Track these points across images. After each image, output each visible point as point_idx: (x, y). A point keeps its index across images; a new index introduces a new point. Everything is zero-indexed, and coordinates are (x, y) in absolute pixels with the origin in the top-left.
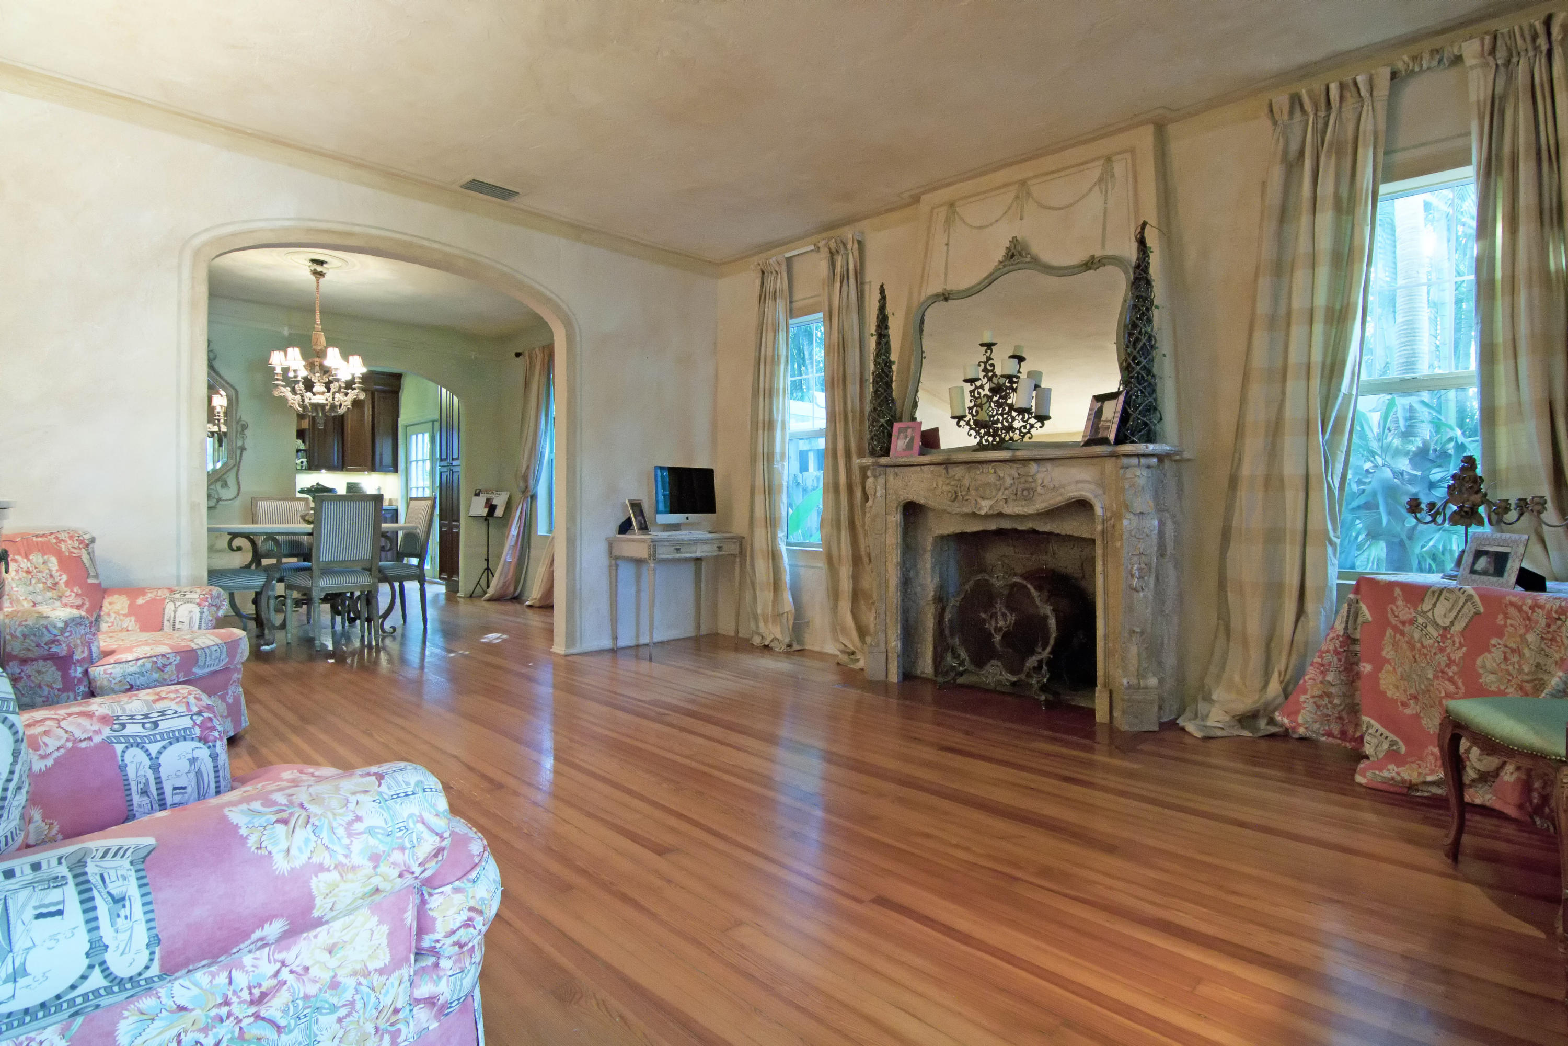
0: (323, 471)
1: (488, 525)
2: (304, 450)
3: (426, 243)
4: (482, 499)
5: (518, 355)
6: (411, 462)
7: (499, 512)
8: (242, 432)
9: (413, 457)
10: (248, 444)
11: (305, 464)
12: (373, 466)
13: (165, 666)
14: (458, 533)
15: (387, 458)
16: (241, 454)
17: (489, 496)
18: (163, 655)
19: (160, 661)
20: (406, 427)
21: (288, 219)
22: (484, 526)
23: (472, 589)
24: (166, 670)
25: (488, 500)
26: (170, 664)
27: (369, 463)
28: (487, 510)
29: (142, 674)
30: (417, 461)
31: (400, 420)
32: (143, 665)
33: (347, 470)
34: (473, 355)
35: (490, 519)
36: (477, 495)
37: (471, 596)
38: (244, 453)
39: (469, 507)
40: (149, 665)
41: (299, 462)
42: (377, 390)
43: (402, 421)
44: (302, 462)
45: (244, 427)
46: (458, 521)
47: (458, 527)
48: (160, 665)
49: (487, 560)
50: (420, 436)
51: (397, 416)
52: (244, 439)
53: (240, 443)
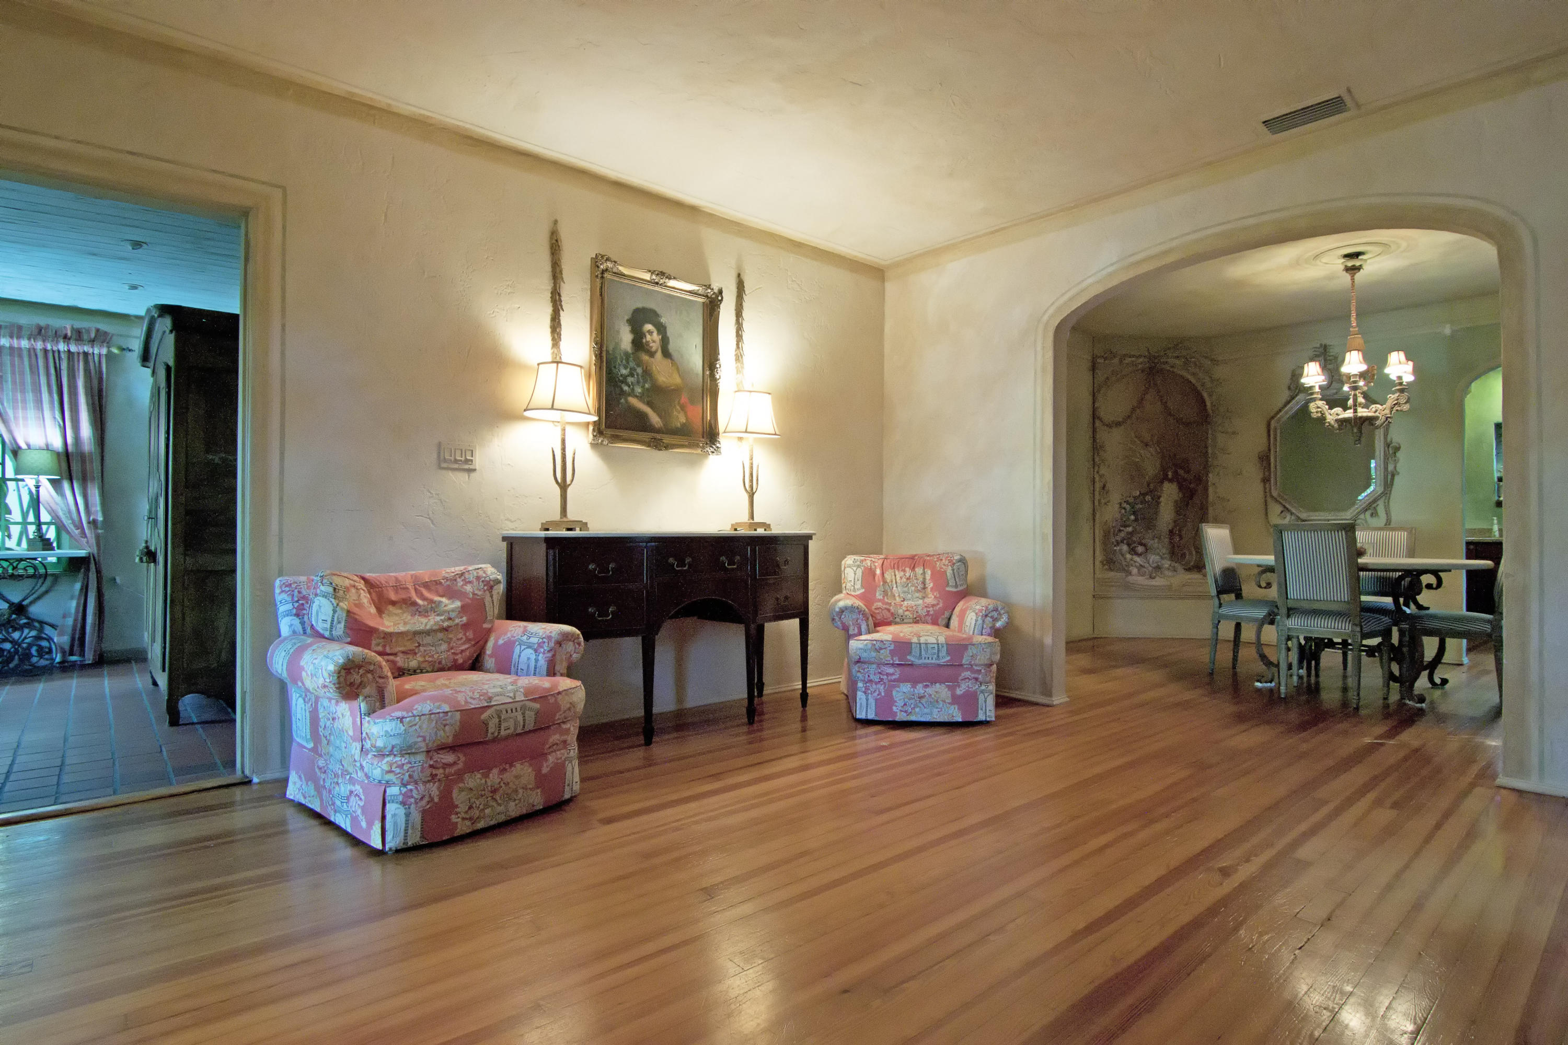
3: (1252, 221)
8: (1394, 455)
10: (1401, 467)
13: (881, 649)
16: (1392, 480)
18: (882, 641)
19: (878, 645)
21: (1112, 265)
24: (882, 651)
26: (885, 648)
29: (865, 651)
32: (866, 645)
38: (1397, 478)
40: (870, 646)
45: (1398, 449)
48: (877, 647)
52: (1396, 462)
53: (1391, 468)
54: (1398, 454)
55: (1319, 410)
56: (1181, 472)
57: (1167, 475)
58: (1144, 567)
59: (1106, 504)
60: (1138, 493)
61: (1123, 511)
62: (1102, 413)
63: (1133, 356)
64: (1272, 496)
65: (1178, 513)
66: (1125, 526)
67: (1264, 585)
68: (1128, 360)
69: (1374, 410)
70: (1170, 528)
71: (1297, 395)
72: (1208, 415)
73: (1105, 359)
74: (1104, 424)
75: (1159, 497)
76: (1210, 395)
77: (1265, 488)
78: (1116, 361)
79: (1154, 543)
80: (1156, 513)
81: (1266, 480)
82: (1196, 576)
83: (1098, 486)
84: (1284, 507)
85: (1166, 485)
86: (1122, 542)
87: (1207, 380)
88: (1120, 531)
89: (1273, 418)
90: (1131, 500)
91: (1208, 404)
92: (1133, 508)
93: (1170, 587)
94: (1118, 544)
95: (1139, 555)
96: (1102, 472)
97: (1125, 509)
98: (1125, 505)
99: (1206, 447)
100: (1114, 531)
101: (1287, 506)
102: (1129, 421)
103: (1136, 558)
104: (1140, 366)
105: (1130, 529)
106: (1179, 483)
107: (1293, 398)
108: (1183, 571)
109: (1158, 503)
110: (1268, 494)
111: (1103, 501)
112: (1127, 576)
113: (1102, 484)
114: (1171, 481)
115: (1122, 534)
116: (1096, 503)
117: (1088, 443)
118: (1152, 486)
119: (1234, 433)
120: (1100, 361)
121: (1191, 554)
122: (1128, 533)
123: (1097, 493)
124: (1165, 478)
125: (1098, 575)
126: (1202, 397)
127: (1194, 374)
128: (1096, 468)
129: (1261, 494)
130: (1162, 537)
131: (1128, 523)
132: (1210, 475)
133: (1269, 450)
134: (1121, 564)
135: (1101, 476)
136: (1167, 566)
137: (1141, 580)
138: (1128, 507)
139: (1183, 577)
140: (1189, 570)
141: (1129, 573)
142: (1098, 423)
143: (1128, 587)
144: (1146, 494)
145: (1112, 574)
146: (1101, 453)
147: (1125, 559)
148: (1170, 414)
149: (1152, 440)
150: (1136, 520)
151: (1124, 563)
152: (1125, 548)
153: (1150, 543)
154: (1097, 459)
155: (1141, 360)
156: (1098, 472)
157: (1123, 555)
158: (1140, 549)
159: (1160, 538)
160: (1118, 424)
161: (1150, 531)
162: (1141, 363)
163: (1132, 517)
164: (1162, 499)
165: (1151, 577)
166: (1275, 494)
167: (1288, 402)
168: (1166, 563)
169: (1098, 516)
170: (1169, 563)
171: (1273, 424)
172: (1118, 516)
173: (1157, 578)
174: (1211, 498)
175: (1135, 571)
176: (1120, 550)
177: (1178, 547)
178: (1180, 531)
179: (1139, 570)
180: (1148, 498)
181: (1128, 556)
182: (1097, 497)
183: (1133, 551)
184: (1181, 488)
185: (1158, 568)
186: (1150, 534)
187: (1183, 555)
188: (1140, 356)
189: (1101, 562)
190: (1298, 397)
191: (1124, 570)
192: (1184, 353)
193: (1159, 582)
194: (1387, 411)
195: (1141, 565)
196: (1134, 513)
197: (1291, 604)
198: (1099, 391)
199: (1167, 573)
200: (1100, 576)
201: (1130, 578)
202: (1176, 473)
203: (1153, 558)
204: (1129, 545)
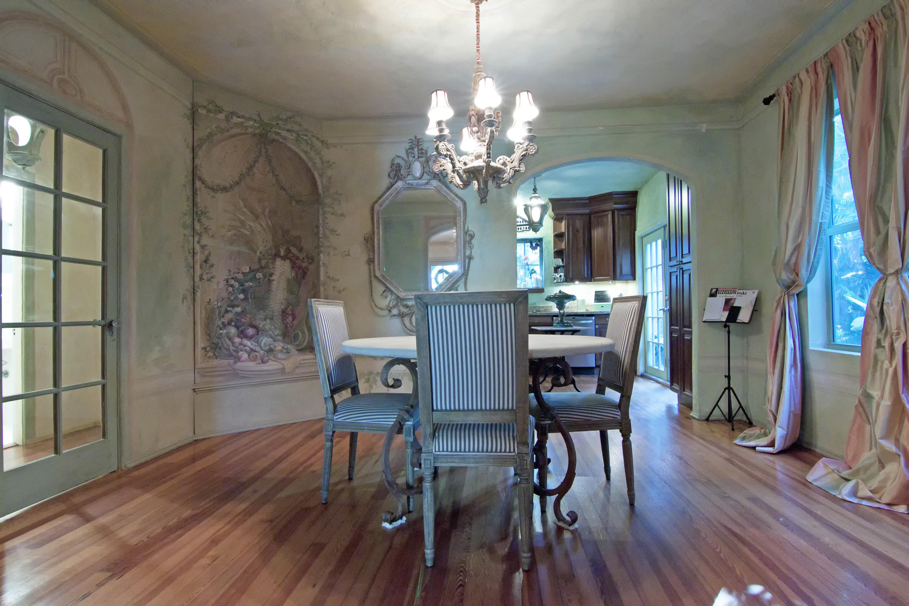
0: (577, 282)
1: (729, 333)
2: (563, 267)
4: (721, 299)
5: (767, 101)
6: (647, 269)
7: (744, 316)
8: (470, 242)
9: (648, 265)
10: (475, 252)
11: (563, 277)
12: (615, 276)
14: (690, 341)
15: (626, 269)
16: (469, 263)
17: (729, 296)
20: (642, 238)
22: (723, 333)
23: (709, 410)
25: (727, 301)
27: (611, 273)
28: (726, 314)
30: (651, 268)
31: (636, 232)
33: (594, 281)
34: (704, 128)
35: (732, 325)
36: (713, 295)
37: (707, 420)
38: (472, 261)
39: (703, 310)
41: (558, 276)
42: (617, 210)
43: (638, 234)
44: (561, 276)
45: (472, 237)
46: (690, 326)
47: (690, 333)
49: (728, 377)
50: (654, 244)
51: (635, 230)
52: (471, 248)
53: (468, 253)
54: (473, 241)
55: (449, 153)
56: (294, 250)
57: (279, 251)
58: (256, 351)
59: (209, 280)
60: (248, 270)
61: (231, 289)
62: (204, 172)
63: (243, 117)
64: (376, 277)
65: (290, 291)
66: (233, 306)
67: (391, 382)
68: (235, 120)
69: (501, 161)
70: (283, 307)
71: (396, 182)
72: (318, 194)
73: (209, 111)
74: (207, 187)
75: (271, 275)
76: (321, 176)
77: (370, 269)
78: (222, 116)
79: (267, 325)
80: (269, 291)
81: (371, 261)
82: (309, 356)
83: (199, 258)
84: (387, 287)
85: (279, 262)
86: (229, 324)
87: (318, 161)
88: (227, 311)
89: (376, 202)
90: (240, 276)
91: (320, 187)
92: (242, 285)
93: (283, 371)
94: (224, 325)
95: (250, 338)
96: (203, 242)
97: (232, 286)
98: (232, 282)
99: (317, 227)
100: (220, 312)
101: (388, 285)
102: (237, 189)
103: (246, 342)
104: (250, 130)
105: (239, 309)
106: (291, 261)
107: (392, 185)
108: (297, 352)
109: (270, 281)
110: (373, 276)
111: (205, 277)
112: (235, 362)
113: (204, 258)
114: (284, 258)
115: (229, 316)
116: (197, 279)
117: (185, 206)
118: (263, 262)
119: (342, 215)
120: (202, 111)
121: (303, 333)
122: (237, 314)
123: (197, 267)
124: (277, 255)
125: (199, 365)
126: (314, 178)
127: (306, 153)
128: (196, 239)
129: (367, 275)
130: (275, 318)
131: (236, 303)
132: (322, 256)
133: (374, 232)
134: (228, 350)
135: (203, 247)
136: (279, 348)
137: (251, 365)
138: (237, 285)
139: (298, 358)
140: (301, 350)
141: (238, 359)
142: (198, 184)
143: (236, 375)
144: (257, 270)
145: (215, 362)
146: (204, 220)
147: (233, 343)
148: (282, 188)
149: (263, 213)
150: (246, 299)
151: (232, 348)
152: (233, 330)
153: (261, 324)
154: (197, 227)
155: (251, 123)
156: (198, 242)
157: (230, 339)
158: (251, 331)
159: (272, 319)
160: (224, 189)
161: (261, 311)
162: (251, 127)
163: (241, 296)
164: (274, 277)
165: (263, 362)
166: (378, 274)
167: (389, 188)
168: (279, 346)
169: (198, 294)
170: (281, 344)
171: (377, 207)
172: (225, 294)
173: (270, 363)
174: (322, 278)
175: (245, 356)
176: (227, 334)
177: (292, 327)
178: (292, 310)
179: (249, 355)
180: (259, 275)
181: (237, 340)
182: (198, 272)
183: (242, 334)
184: (294, 266)
185: (270, 351)
186: (262, 314)
187: (296, 337)
188: (250, 119)
189: (203, 348)
190: (396, 185)
191: (231, 355)
192: (296, 128)
193: (272, 366)
194: (516, 163)
195: (252, 350)
196: (244, 291)
197: (437, 417)
198: (200, 146)
199: (280, 356)
200: (202, 365)
201: (239, 365)
202: (288, 251)
203: (265, 340)
204: (237, 327)
